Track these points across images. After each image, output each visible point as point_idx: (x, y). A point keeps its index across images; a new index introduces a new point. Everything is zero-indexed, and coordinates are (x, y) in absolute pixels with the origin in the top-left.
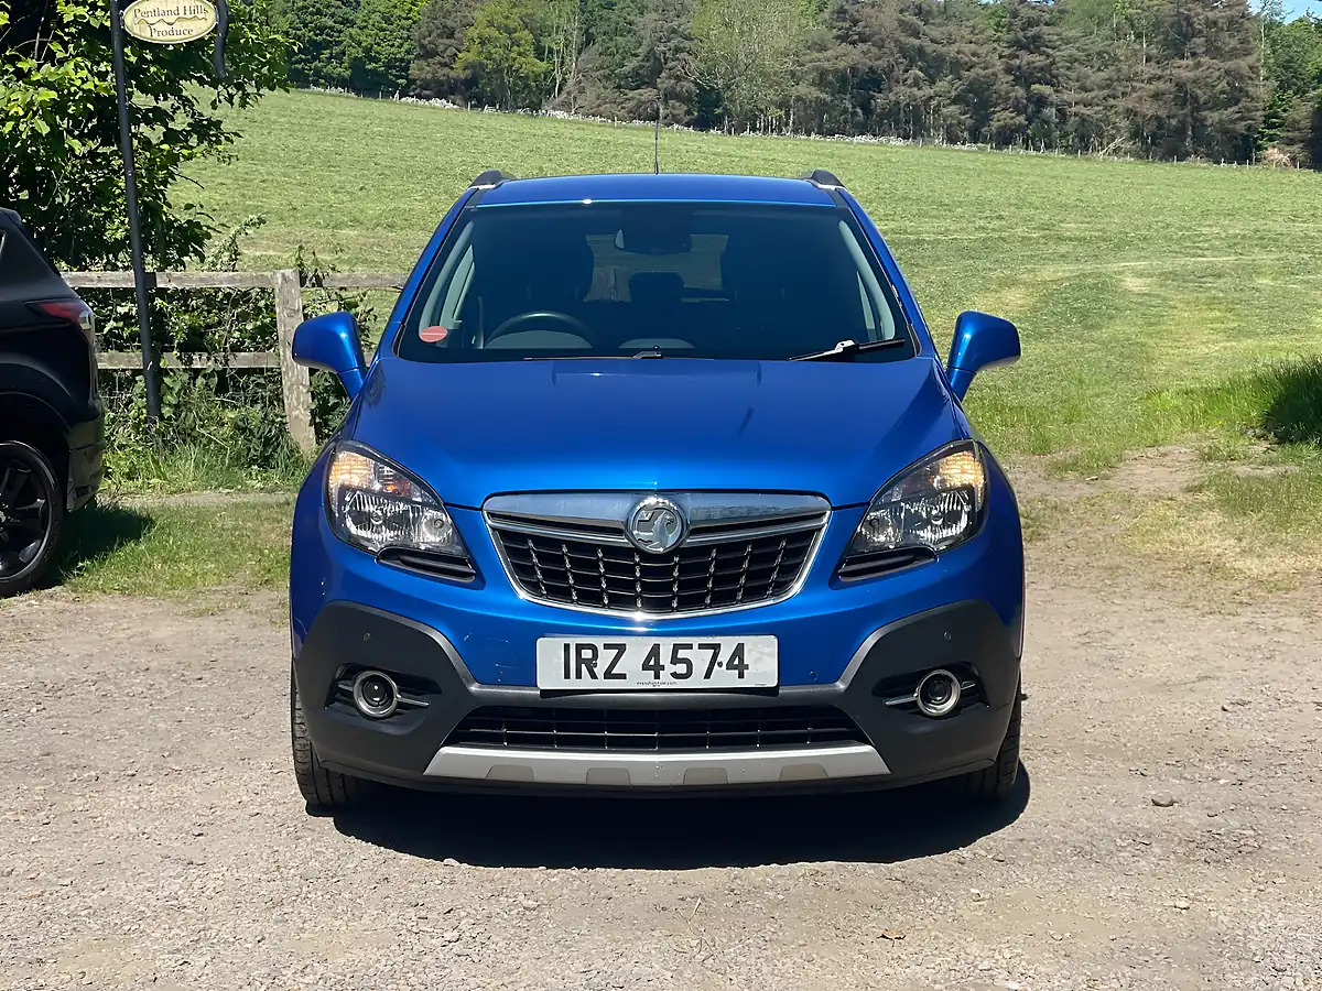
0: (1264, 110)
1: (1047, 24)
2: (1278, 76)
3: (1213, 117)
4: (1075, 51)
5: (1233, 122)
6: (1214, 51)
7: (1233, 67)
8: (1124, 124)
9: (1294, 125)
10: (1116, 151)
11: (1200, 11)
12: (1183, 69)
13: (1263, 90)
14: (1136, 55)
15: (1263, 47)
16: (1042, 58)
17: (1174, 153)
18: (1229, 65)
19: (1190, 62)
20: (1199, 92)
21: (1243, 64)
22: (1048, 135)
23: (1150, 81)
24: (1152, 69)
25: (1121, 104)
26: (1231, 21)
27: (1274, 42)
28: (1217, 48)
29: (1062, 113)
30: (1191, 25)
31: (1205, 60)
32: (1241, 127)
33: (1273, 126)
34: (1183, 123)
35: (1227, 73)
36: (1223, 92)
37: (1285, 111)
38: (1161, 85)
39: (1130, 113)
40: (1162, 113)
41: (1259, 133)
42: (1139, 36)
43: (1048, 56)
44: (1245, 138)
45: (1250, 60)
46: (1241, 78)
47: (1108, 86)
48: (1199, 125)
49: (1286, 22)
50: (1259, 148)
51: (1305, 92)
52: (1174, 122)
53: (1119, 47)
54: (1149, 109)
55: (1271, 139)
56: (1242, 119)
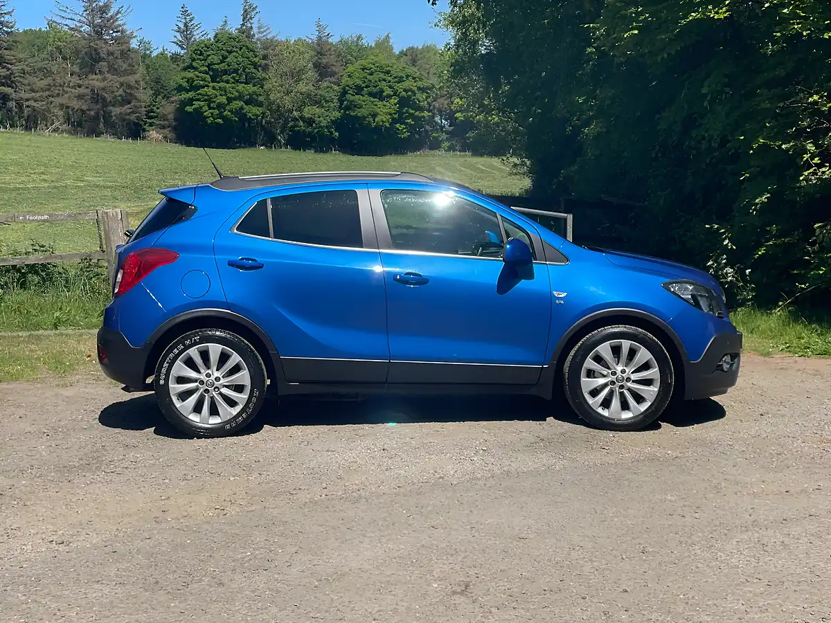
0: (145, 107)
1: (5, 49)
2: (152, 88)
3: (116, 111)
4: (25, 67)
5: (129, 114)
6: (113, 70)
7: (126, 80)
8: (61, 113)
9: (164, 118)
10: (54, 131)
11: (104, 46)
12: (95, 81)
13: (144, 96)
14: (66, 73)
15: (141, 69)
16: (5, 70)
17: (94, 132)
18: (122, 79)
19: (99, 76)
20: (106, 95)
21: (131, 79)
22: (11, 118)
23: (74, 87)
24: (75, 80)
25: (58, 101)
26: (122, 53)
27: (148, 67)
28: (116, 70)
29: (20, 106)
30: (98, 54)
31: (109, 76)
32: (133, 117)
33: (151, 118)
34: (97, 113)
35: (122, 84)
36: (120, 95)
37: (158, 108)
38: (82, 90)
39: (62, 106)
40: (84, 107)
41: (144, 121)
42: (65, 59)
43: (8, 69)
44: (137, 125)
45: (137, 76)
46: (129, 87)
47: (49, 90)
48: (107, 116)
49: (154, 54)
50: (144, 130)
51: (168, 97)
52: (92, 113)
53: (52, 65)
54: (76, 104)
55: (151, 125)
56: (133, 112)
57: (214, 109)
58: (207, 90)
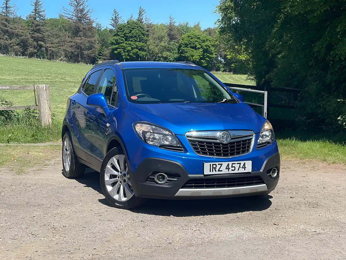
0: (98, 51)
1: (41, 26)
2: (101, 43)
3: (86, 52)
4: (49, 33)
5: (91, 54)
6: (85, 35)
7: (90, 40)
8: (63, 53)
9: (105, 55)
10: (61, 60)
11: (81, 25)
12: (78, 40)
13: (97, 46)
14: (66, 36)
15: (97, 36)
16: (41, 35)
17: (76, 61)
18: (88, 39)
19: (79, 38)
20: (82, 46)
21: (92, 39)
22: (43, 55)
23: (69, 42)
24: (70, 39)
25: (62, 48)
26: (89, 28)
27: (99, 35)
29: (46, 49)
30: (79, 29)
31: (83, 38)
32: (93, 55)
33: (100, 55)
34: (78, 53)
35: (89, 41)
36: (88, 46)
37: (103, 52)
38: (72, 44)
39: (64, 50)
40: (73, 51)
41: (97, 57)
42: (66, 31)
43: (43, 34)
44: (94, 58)
45: (94, 38)
46: (92, 43)
47: (59, 43)
48: (82, 54)
49: (102, 30)
50: (97, 61)
51: (107, 47)
52: (76, 53)
53: (61, 33)
54: (69, 49)
55: (100, 59)
56: (92, 53)
57: (126, 52)
58: (123, 44)
